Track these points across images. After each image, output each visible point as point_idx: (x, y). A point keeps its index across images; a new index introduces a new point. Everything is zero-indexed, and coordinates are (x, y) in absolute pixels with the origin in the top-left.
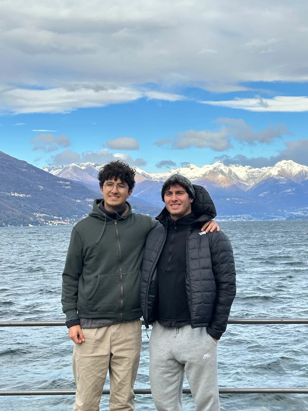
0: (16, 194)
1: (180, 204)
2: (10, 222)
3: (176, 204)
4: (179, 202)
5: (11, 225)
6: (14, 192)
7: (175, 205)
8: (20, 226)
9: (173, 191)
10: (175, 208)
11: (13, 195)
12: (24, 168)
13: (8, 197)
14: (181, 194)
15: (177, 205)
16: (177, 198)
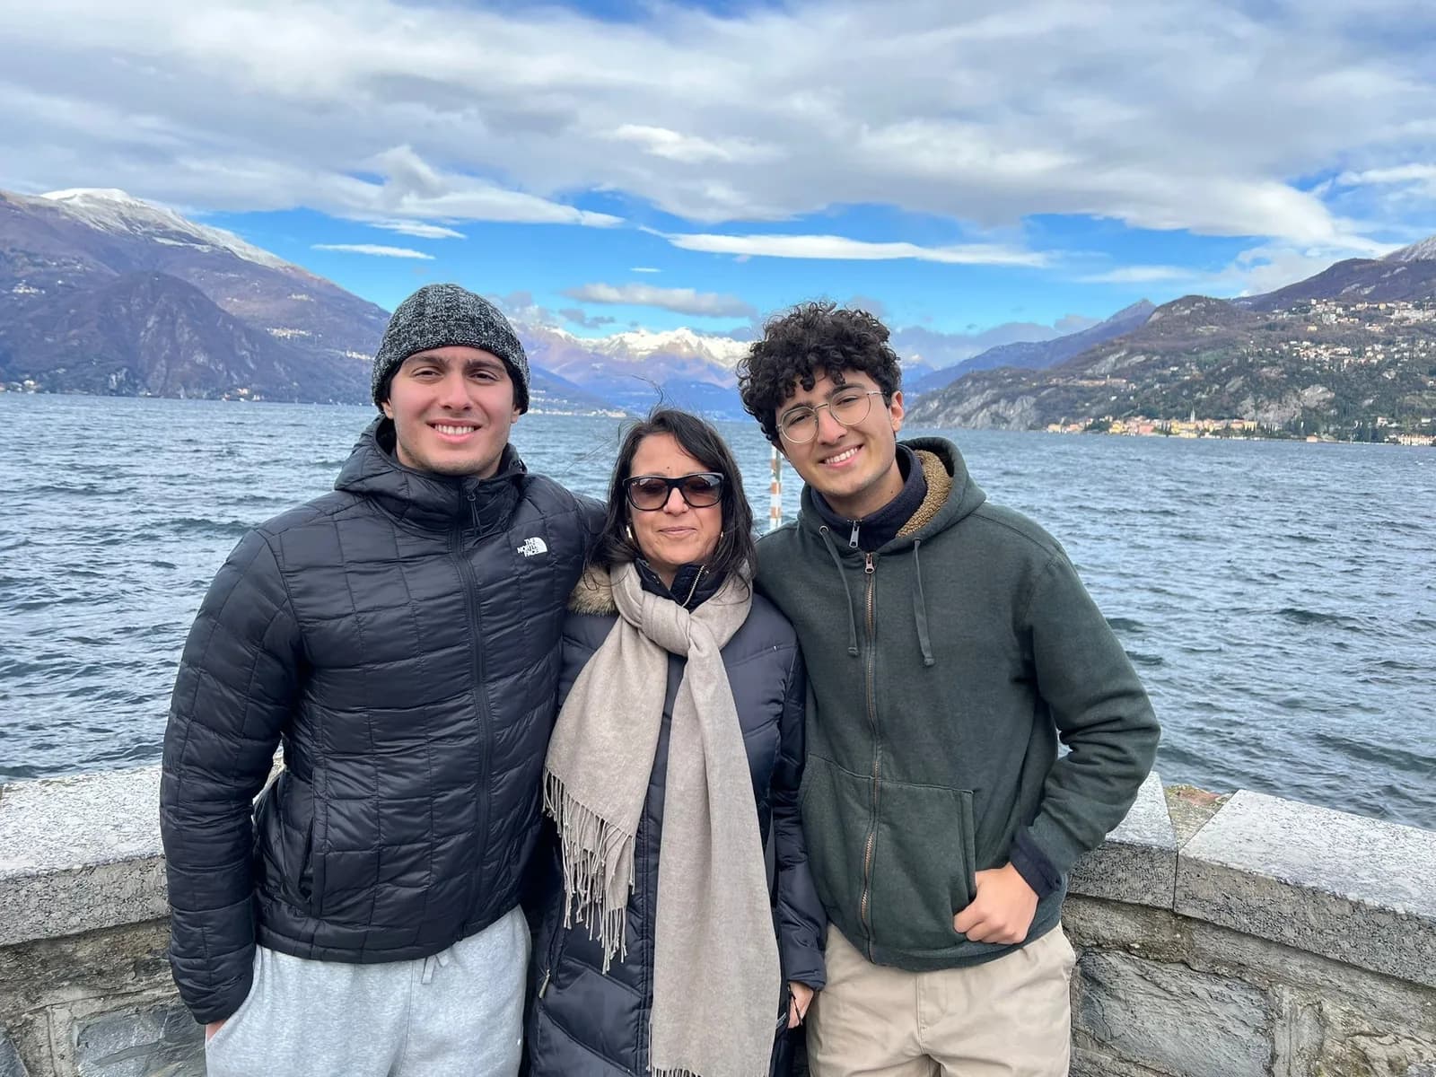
0: (355, 355)
1: (476, 428)
2: (342, 399)
3: (462, 425)
4: (475, 418)
5: (342, 402)
6: (351, 351)
7: (455, 426)
8: (357, 404)
9: (454, 358)
10: (454, 439)
11: (349, 355)
12: (371, 314)
13: (341, 358)
14: (488, 381)
15: (465, 430)
16: (471, 397)
